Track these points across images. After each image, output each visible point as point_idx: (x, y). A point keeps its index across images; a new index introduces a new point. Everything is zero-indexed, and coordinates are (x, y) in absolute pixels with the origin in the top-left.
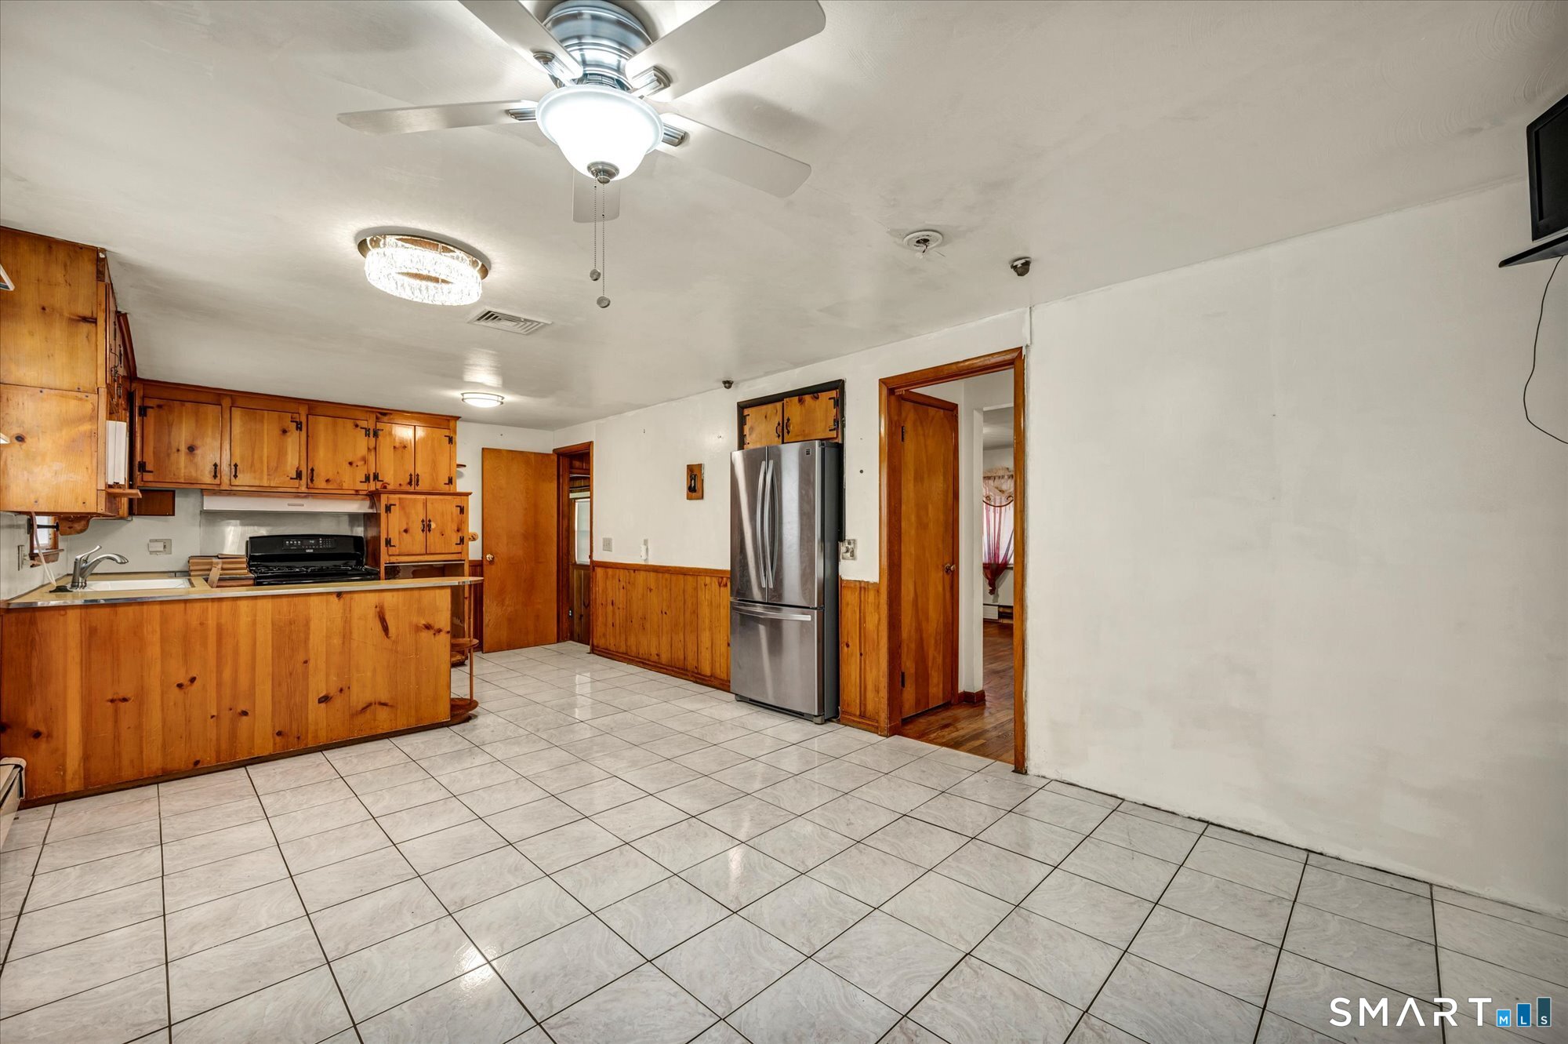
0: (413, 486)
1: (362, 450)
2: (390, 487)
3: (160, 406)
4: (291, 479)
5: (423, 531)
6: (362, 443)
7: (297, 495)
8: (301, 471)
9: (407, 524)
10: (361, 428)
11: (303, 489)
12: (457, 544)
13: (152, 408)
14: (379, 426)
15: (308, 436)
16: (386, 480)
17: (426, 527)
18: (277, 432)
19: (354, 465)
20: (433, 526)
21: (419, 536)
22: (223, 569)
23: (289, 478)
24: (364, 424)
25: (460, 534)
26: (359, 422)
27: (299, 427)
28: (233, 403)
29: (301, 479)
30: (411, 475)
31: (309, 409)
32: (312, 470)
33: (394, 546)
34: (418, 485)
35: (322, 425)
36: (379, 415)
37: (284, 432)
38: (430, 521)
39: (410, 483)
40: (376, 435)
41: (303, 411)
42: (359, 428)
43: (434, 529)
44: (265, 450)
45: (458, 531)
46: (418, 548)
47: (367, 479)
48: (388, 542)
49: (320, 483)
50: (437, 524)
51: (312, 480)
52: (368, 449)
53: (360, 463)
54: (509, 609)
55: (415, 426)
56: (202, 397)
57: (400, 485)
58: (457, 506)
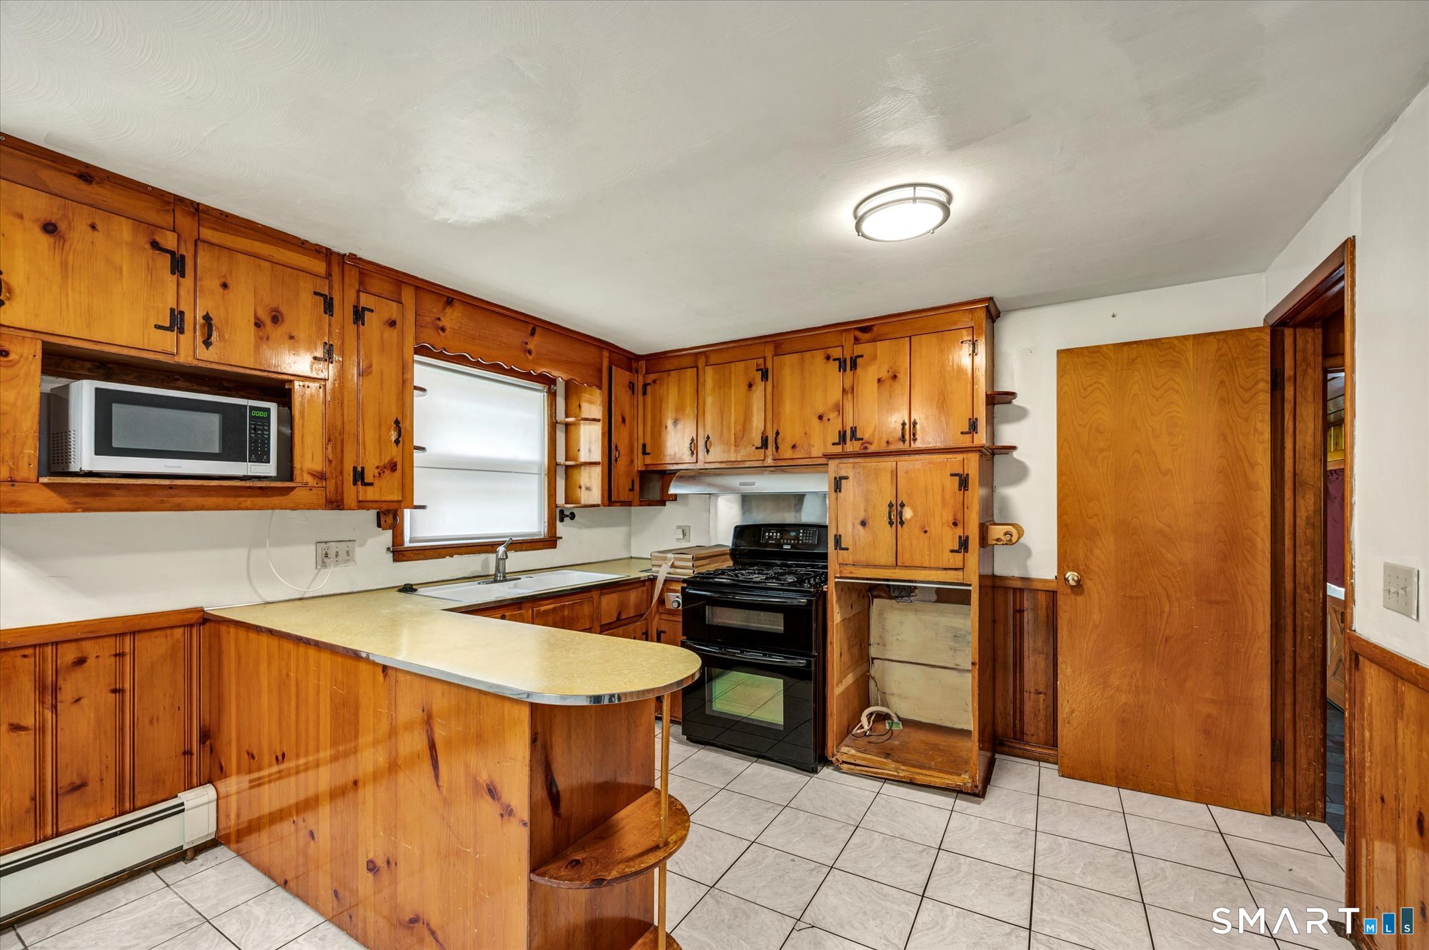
0: (907, 442)
1: (835, 395)
2: (872, 449)
3: (654, 381)
4: (757, 448)
5: (891, 523)
6: (835, 380)
7: (762, 469)
8: (767, 437)
9: (866, 510)
10: (834, 360)
11: (769, 461)
12: (952, 551)
13: (649, 384)
14: (859, 349)
15: (773, 386)
16: (866, 436)
17: (896, 517)
18: (744, 387)
19: (825, 419)
20: (908, 514)
21: (886, 533)
22: (673, 566)
23: (754, 448)
24: (837, 353)
25: (959, 531)
26: (830, 351)
27: (765, 376)
28: (707, 362)
29: (767, 448)
30: (904, 424)
31: (776, 348)
32: (777, 433)
33: (847, 549)
34: (915, 440)
35: (787, 367)
36: (859, 334)
37: (750, 386)
38: (902, 505)
39: (903, 438)
40: (854, 366)
41: (769, 352)
42: (831, 360)
43: (910, 520)
44: (733, 415)
45: (955, 524)
46: (885, 556)
47: (842, 438)
48: (838, 540)
49: (787, 453)
50: (915, 511)
51: (777, 448)
52: (844, 390)
53: (833, 415)
54: (1123, 698)
55: (910, 337)
56: (685, 362)
57: (888, 442)
58: (952, 475)
